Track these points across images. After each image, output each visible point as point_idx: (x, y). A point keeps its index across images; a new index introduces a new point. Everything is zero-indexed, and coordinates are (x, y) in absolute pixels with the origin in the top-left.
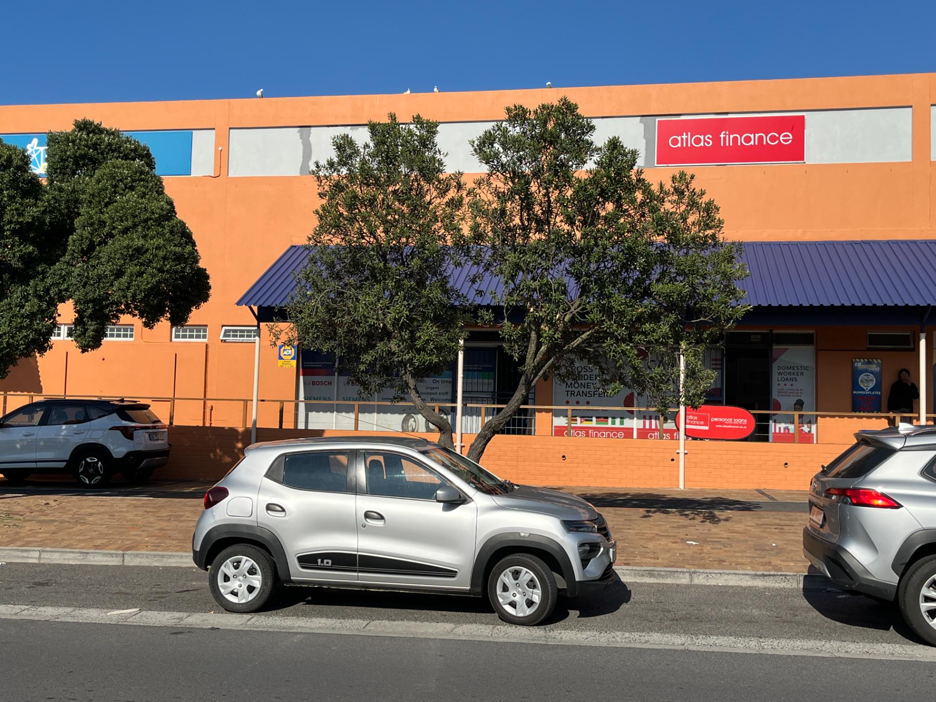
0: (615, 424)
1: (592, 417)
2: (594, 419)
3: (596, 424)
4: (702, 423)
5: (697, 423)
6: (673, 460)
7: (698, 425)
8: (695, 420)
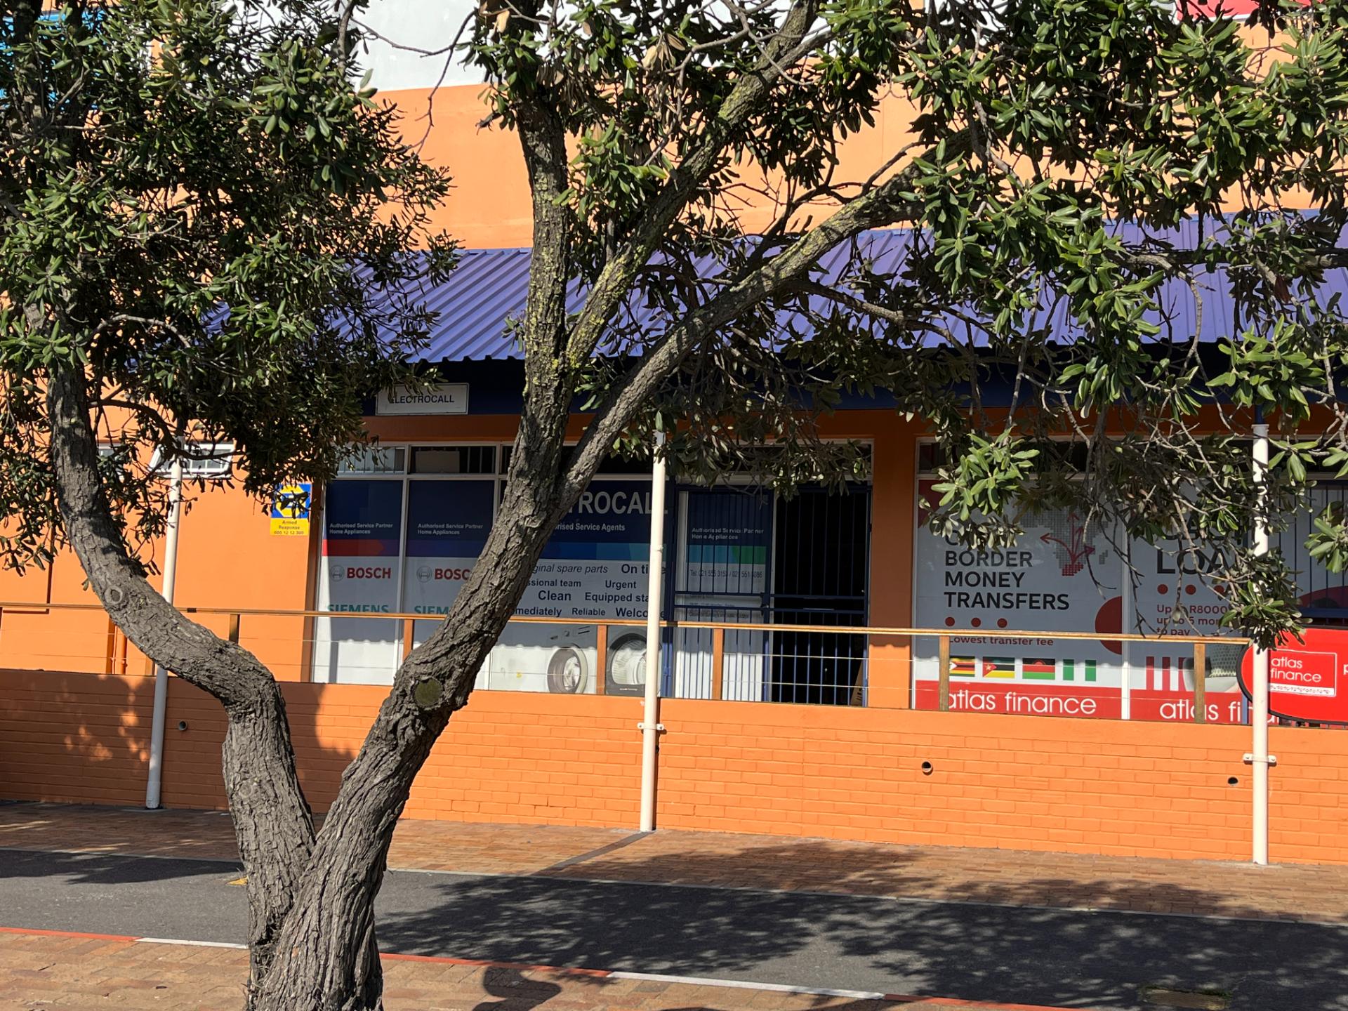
0: (1072, 678)
1: (1012, 660)
2: (1019, 665)
3: (1024, 677)
4: (1317, 677)
5: (1303, 677)
6: (1233, 781)
7: (1304, 684)
8: (1296, 670)
